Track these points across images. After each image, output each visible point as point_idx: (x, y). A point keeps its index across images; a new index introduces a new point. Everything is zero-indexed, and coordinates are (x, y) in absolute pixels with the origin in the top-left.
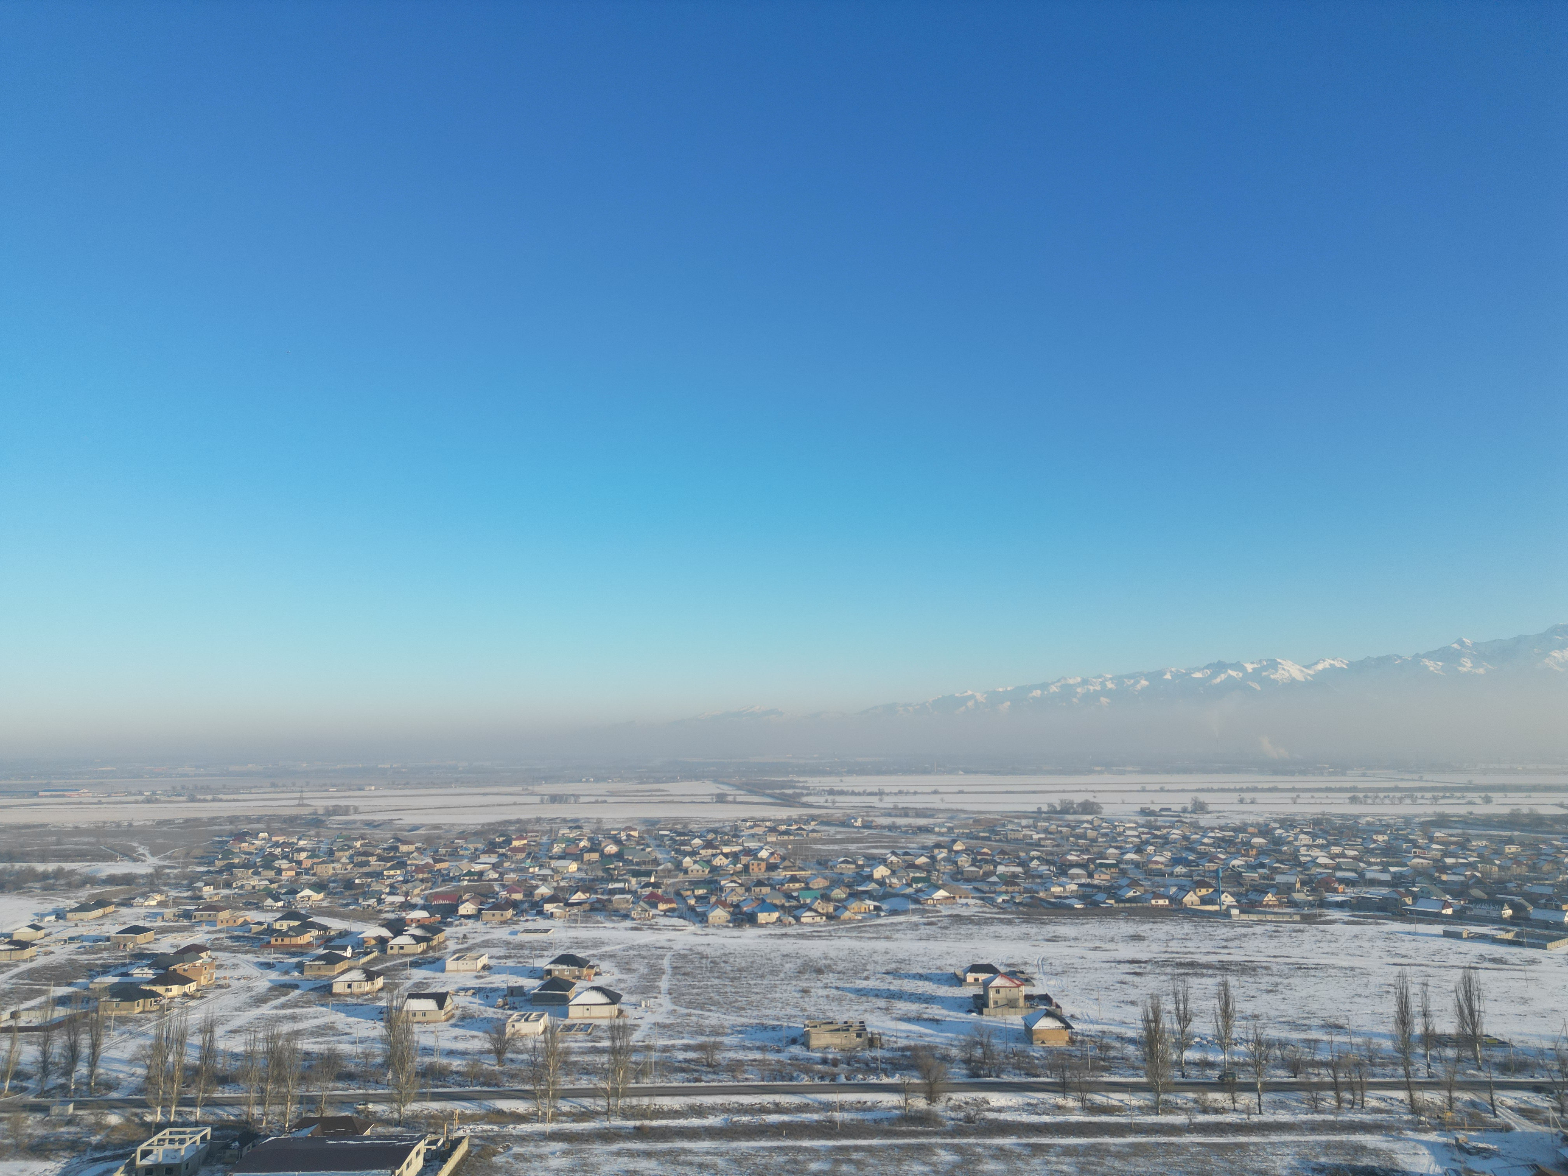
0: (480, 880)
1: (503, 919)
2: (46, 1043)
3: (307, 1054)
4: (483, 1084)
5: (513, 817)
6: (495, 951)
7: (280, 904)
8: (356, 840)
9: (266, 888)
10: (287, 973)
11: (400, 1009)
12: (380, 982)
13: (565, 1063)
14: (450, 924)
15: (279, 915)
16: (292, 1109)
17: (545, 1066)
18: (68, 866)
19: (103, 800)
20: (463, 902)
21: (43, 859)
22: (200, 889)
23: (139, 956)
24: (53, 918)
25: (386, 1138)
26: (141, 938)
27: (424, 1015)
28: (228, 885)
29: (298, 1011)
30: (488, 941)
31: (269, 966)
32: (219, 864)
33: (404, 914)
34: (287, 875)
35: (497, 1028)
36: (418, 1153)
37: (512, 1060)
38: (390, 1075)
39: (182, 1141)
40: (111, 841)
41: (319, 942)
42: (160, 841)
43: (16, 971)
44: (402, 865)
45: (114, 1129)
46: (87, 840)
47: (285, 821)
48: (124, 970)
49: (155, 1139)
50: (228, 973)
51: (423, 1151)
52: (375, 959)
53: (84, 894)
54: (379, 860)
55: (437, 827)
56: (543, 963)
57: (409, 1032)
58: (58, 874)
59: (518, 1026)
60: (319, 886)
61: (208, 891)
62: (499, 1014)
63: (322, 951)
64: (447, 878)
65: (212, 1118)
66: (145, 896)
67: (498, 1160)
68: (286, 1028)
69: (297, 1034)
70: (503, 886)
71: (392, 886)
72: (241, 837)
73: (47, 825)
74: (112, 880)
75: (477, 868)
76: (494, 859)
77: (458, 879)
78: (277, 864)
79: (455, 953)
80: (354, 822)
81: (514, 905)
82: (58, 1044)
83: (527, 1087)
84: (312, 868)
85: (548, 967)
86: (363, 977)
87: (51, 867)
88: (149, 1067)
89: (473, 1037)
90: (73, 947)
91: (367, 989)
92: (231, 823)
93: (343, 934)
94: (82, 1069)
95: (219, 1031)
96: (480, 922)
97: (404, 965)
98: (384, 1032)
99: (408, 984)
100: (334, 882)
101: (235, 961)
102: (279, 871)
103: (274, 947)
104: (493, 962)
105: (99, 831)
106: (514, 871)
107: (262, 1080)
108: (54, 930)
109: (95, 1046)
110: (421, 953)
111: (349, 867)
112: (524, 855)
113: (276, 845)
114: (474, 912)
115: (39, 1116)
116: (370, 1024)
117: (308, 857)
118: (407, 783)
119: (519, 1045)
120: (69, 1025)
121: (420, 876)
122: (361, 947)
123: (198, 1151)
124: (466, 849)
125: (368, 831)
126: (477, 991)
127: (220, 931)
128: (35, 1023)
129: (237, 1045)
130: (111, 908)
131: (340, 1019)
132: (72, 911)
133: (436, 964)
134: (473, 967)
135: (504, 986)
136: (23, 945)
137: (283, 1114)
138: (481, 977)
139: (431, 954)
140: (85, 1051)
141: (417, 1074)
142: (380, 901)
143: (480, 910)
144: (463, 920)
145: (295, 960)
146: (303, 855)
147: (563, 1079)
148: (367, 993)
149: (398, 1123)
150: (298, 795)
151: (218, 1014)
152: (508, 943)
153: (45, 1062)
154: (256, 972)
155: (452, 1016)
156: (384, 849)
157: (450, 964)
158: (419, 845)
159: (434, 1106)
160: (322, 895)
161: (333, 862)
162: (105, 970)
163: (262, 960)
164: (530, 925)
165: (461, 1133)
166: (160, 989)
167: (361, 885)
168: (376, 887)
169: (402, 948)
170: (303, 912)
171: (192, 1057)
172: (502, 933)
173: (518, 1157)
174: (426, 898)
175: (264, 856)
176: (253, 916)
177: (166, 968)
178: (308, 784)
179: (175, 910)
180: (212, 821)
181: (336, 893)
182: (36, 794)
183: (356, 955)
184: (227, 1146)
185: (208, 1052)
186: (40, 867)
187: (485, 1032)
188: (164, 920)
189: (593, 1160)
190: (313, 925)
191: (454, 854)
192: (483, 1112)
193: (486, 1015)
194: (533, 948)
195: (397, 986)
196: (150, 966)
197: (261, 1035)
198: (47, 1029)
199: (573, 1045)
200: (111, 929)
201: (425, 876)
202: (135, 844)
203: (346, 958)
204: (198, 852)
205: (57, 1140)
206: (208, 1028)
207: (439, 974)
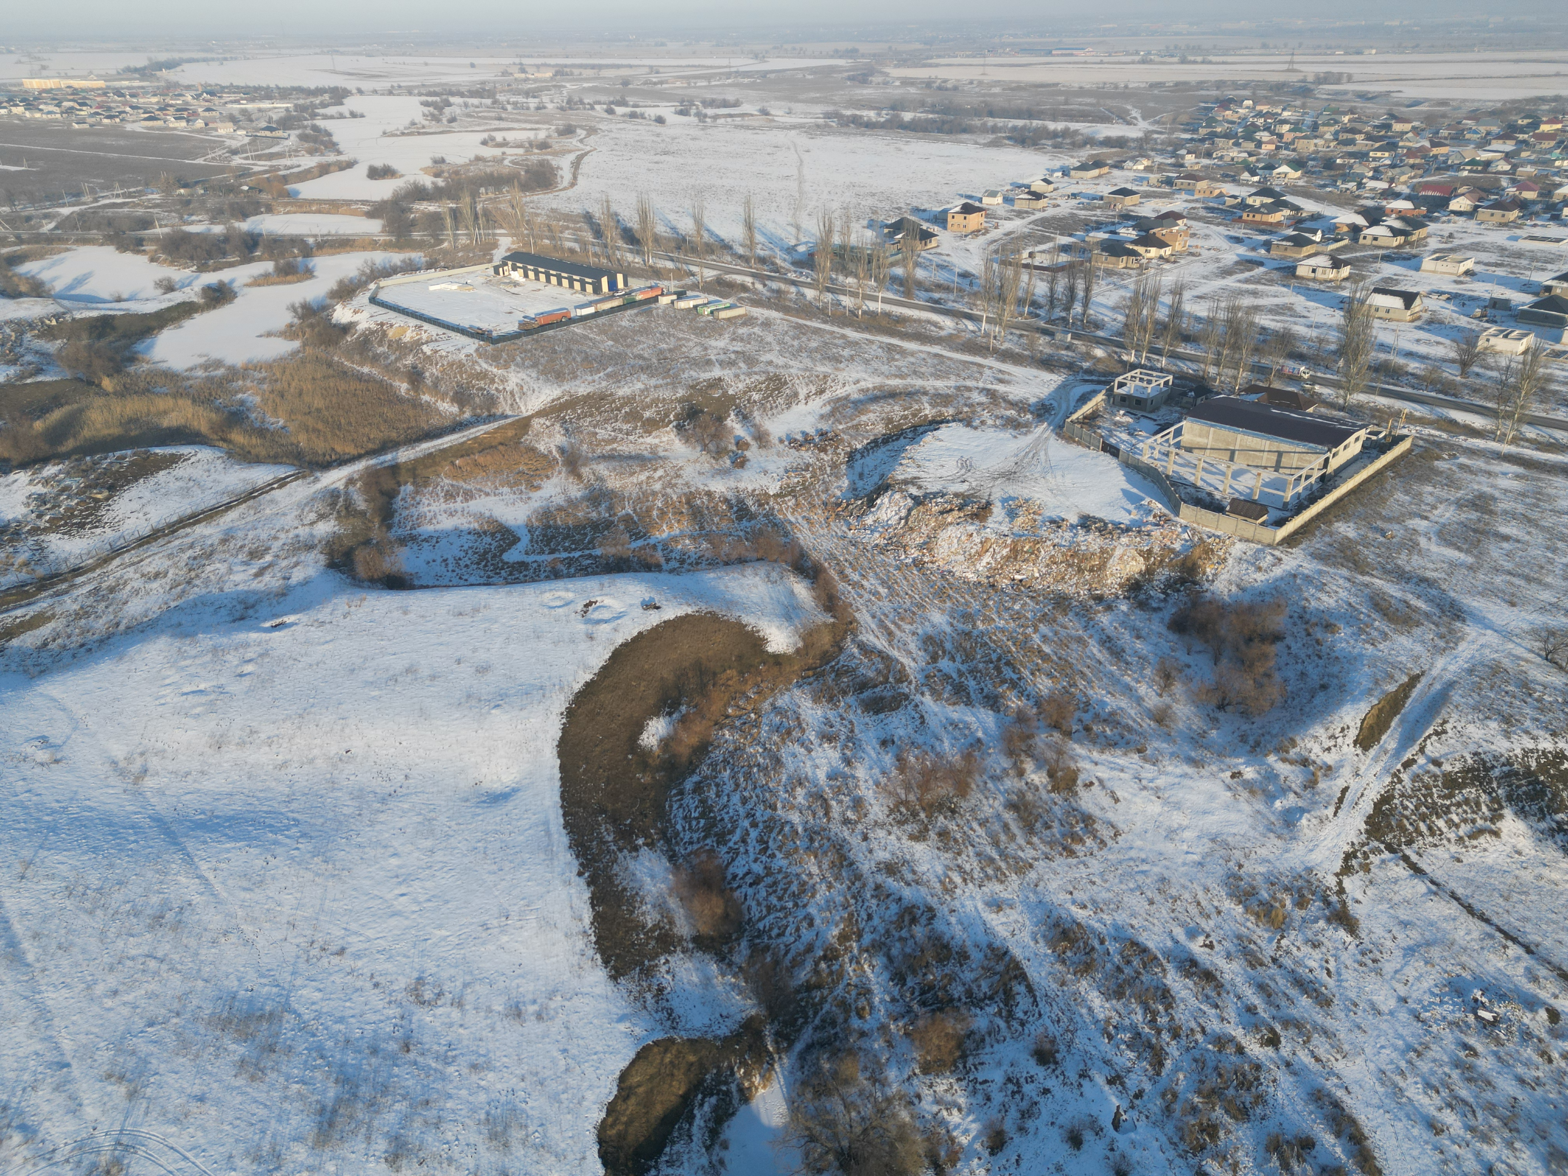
0: (1485, 171)
1: (1503, 220)
2: (1053, 282)
3: (1264, 329)
4: (1439, 391)
5: (1550, 93)
6: (1484, 257)
7: (1256, 179)
8: (1345, 113)
9: (1245, 161)
10: (1254, 249)
11: (1362, 302)
12: (1346, 271)
13: (1543, 389)
14: (1436, 220)
15: (1253, 190)
16: (1243, 375)
17: (1517, 388)
18: (1074, 126)
19: (1106, 59)
20: (1456, 196)
21: (1054, 119)
22: (1183, 157)
23: (1126, 217)
24: (1060, 174)
25: (1327, 418)
26: (1129, 200)
27: (1388, 311)
28: (1209, 155)
29: (1260, 287)
30: (1478, 244)
31: (1238, 240)
32: (1203, 132)
33: (1384, 203)
34: (1267, 148)
35: (1468, 340)
36: (1357, 439)
37: (1478, 375)
38: (1341, 363)
39: (1149, 382)
40: (1110, 103)
41: (1290, 222)
42: (1152, 105)
43: (1032, 218)
44: (1391, 146)
45: (1099, 360)
46: (1089, 100)
47: (1271, 89)
48: (1112, 228)
49: (1129, 375)
50: (1200, 243)
51: (1363, 438)
52: (1345, 247)
53: (1085, 153)
54: (1367, 139)
55: (1444, 103)
56: (1544, 278)
57: (1368, 326)
58: (1065, 133)
59: (1493, 341)
60: (1297, 164)
61: (1190, 159)
62: (1474, 324)
63: (1291, 232)
64: (1444, 167)
65: (1174, 368)
66: (1134, 159)
67: (1440, 465)
68: (1247, 301)
69: (1257, 309)
70: (1514, 181)
71: (1376, 170)
72: (1226, 103)
73: (1057, 84)
74: (1108, 142)
75: (1484, 156)
76: (1509, 146)
77: (1458, 168)
78: (1258, 135)
79: (1435, 252)
80: (1345, 93)
81: (1523, 205)
82: (1062, 283)
83: (1490, 405)
84: (1293, 143)
85: (1549, 283)
86: (1329, 263)
87: (1059, 126)
88: (1127, 316)
89: (1438, 343)
90: (1074, 202)
91: (1331, 276)
92: (1218, 88)
93: (1315, 217)
94: (1078, 308)
95: (1187, 295)
96: (1473, 222)
97: (1375, 258)
98: (1342, 321)
99: (1376, 277)
100: (1313, 159)
101: (1207, 232)
102: (1259, 144)
103: (1246, 222)
104: (1479, 268)
105: (1100, 93)
106: (1533, 163)
107: (1219, 344)
108: (1060, 185)
109: (1087, 290)
110: (1397, 247)
111: (1332, 144)
112: (1553, 143)
113: (1260, 114)
114: (1468, 209)
115: (1048, 338)
116: (1330, 311)
117: (1290, 131)
118: (1417, 46)
119: (1491, 360)
120: (1069, 269)
121: (1411, 161)
122: (1332, 232)
123: (1161, 393)
124: (1475, 132)
125: (1359, 104)
126: (1453, 297)
127: (1197, 201)
128: (1046, 264)
129: (1201, 310)
130: (1106, 170)
131: (1299, 302)
132: (1075, 169)
133: (1412, 261)
134: (1454, 271)
135: (1487, 296)
136: (1038, 196)
137: (1235, 378)
138: (1461, 282)
139: (1407, 249)
140: (1081, 294)
141: (1370, 367)
142: (1360, 185)
143: (1476, 207)
144: (1453, 217)
145: (1264, 238)
146: (1286, 128)
147: (1537, 405)
148: (1331, 281)
149: (1342, 409)
150: (1288, 58)
151: (1187, 279)
152: (1502, 250)
153: (1052, 296)
154: (1225, 244)
155: (1419, 318)
156: (1375, 127)
157: (1428, 263)
158: (1416, 124)
159: (1382, 401)
160: (1299, 174)
161: (1316, 137)
162: (1098, 226)
163: (1232, 233)
164: (1538, 232)
165: (1405, 432)
166: (1140, 249)
167: (1343, 166)
168: (1358, 169)
169: (1376, 239)
170: (1278, 189)
171: (1162, 314)
172: (1500, 237)
173: (1462, 467)
174: (1413, 188)
175: (1246, 127)
176: (1228, 188)
177: (1147, 231)
178: (1300, 45)
179: (1158, 176)
180: (1201, 85)
181: (1313, 173)
182: (1049, 53)
183: (1325, 241)
184: (1185, 394)
185: (1176, 312)
186: (1052, 126)
187: (1454, 341)
188: (1149, 185)
189: (1550, 491)
190: (1286, 205)
191: (1458, 138)
192: (1433, 417)
193: (1457, 323)
194: (1533, 259)
195: (1363, 278)
196: (1134, 227)
197: (1223, 305)
198: (1054, 270)
199: (1558, 373)
200: (1105, 190)
201: (1418, 161)
202: (1129, 107)
203: (1314, 242)
204: (1184, 118)
205: (1059, 359)
206: (1178, 291)
207: (1412, 273)
